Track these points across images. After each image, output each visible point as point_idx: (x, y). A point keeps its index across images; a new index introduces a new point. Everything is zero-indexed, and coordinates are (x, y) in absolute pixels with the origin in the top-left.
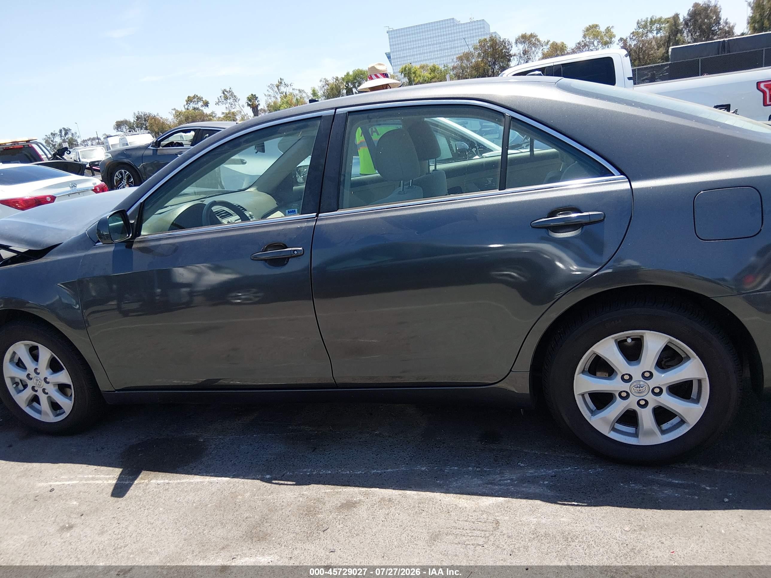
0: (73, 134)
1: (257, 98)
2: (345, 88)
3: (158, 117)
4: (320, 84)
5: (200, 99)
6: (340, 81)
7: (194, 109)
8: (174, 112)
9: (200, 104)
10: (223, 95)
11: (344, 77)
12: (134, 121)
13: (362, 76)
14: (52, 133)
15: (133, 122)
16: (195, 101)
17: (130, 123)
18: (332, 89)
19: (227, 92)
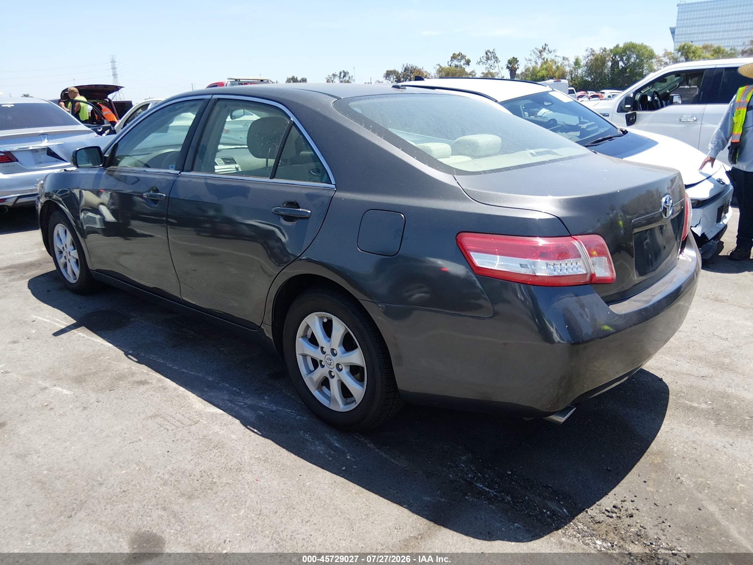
0: (349, 77)
1: (518, 61)
2: (611, 60)
3: (422, 71)
4: (585, 54)
5: (463, 57)
6: (608, 52)
7: (456, 66)
8: (438, 67)
9: (463, 62)
10: (485, 55)
11: (613, 48)
12: (402, 72)
13: (632, 49)
14: (333, 74)
15: (400, 72)
16: (458, 59)
17: (398, 73)
18: (596, 59)
19: (490, 53)
